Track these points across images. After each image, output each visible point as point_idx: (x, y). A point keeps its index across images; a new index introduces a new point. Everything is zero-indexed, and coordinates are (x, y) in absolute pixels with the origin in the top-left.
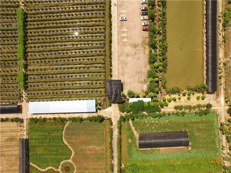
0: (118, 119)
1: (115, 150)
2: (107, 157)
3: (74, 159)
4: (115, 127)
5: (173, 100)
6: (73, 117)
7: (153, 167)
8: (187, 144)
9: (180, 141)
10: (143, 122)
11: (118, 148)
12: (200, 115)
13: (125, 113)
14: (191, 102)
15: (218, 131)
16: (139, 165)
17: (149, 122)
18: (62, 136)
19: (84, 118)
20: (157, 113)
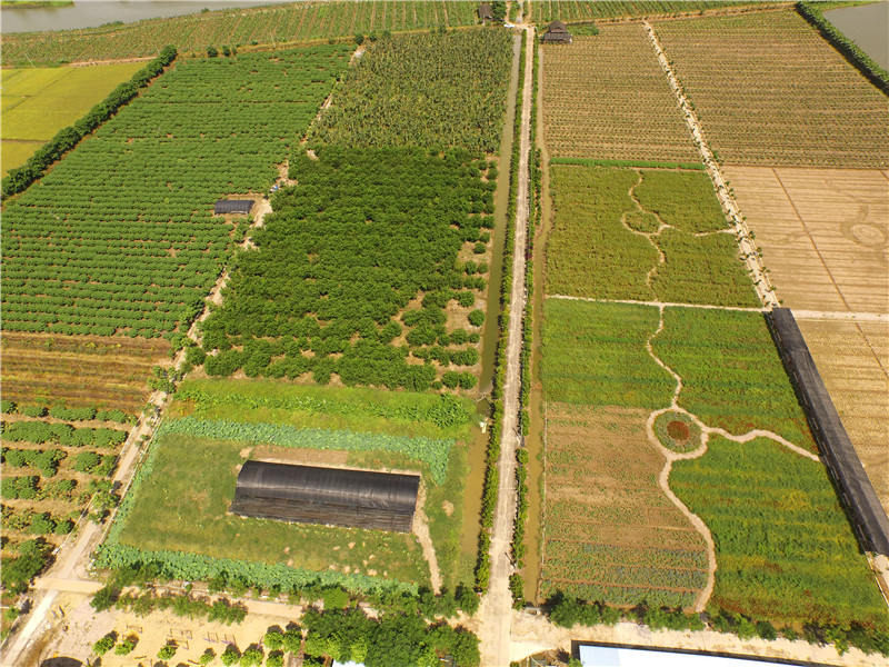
0: (485, 601)
1: (506, 480)
2: (538, 457)
4: (502, 567)
5: (240, 654)
9: (270, 483)
10: (385, 574)
11: (497, 487)
12: (160, 564)
13: (453, 623)
14: (168, 628)
15: (128, 498)
17: (364, 571)
18: (718, 550)
20: (320, 605)
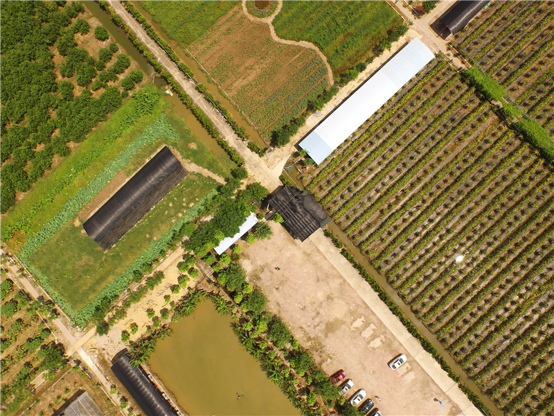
0: (247, 167)
1: (205, 107)
2: (209, 81)
3: (265, 28)
4: (240, 146)
5: (178, 286)
6: (331, 101)
7: (116, 135)
8: (88, 226)
9: (105, 222)
10: (197, 199)
11: (204, 114)
12: (106, 298)
13: (243, 188)
14: (140, 308)
15: (54, 297)
16: (143, 118)
17: (187, 208)
18: (321, 49)
19: (309, 115)
20: (186, 238)
